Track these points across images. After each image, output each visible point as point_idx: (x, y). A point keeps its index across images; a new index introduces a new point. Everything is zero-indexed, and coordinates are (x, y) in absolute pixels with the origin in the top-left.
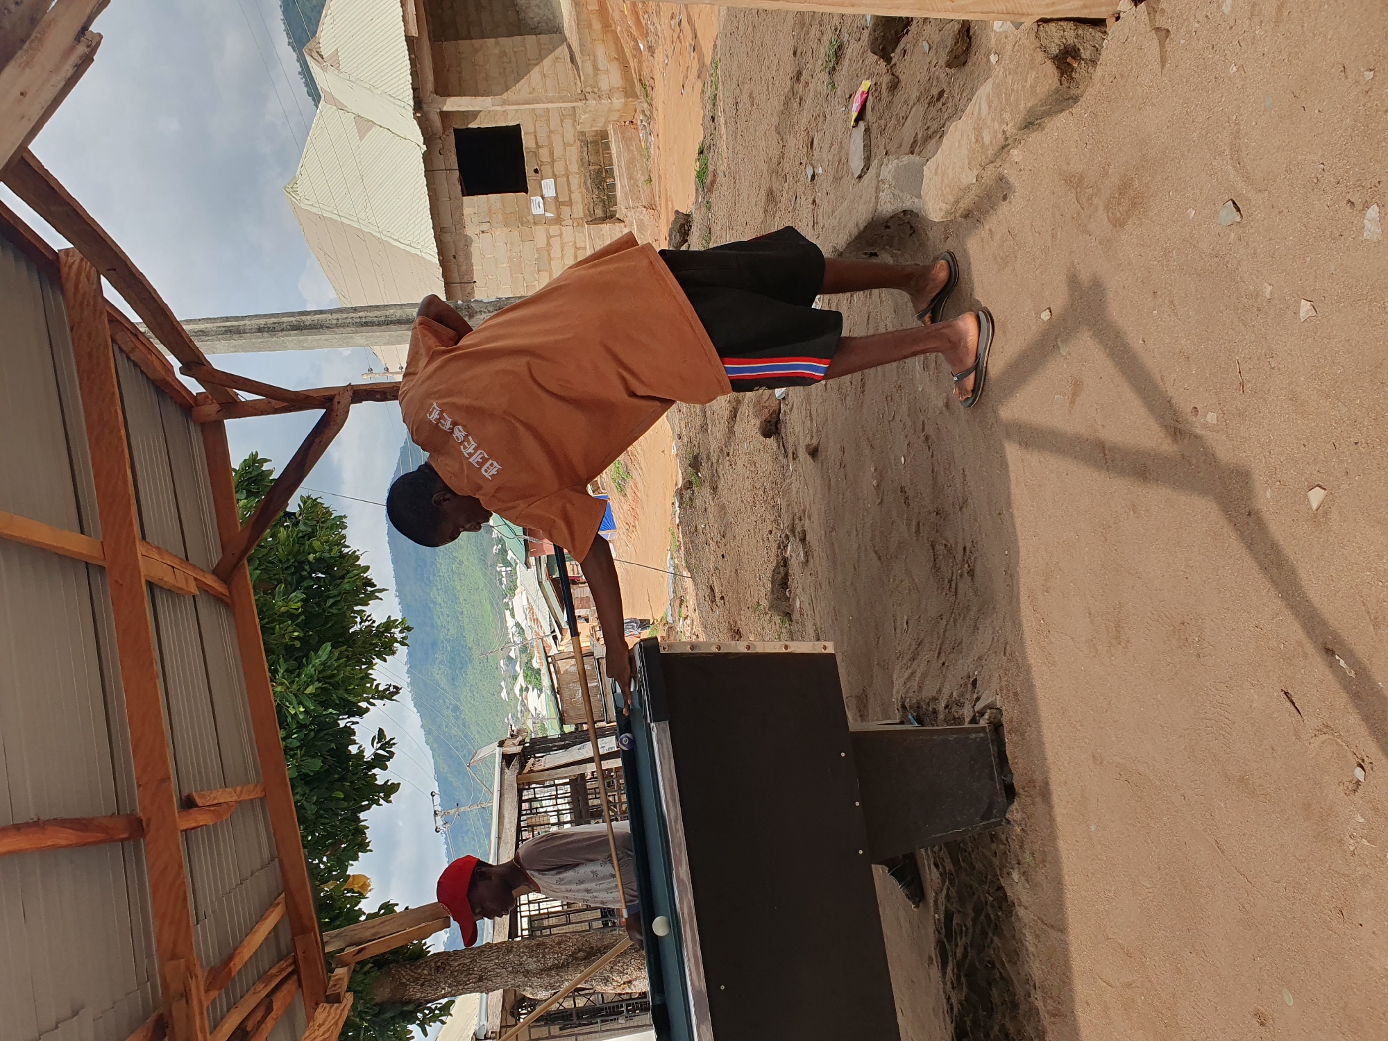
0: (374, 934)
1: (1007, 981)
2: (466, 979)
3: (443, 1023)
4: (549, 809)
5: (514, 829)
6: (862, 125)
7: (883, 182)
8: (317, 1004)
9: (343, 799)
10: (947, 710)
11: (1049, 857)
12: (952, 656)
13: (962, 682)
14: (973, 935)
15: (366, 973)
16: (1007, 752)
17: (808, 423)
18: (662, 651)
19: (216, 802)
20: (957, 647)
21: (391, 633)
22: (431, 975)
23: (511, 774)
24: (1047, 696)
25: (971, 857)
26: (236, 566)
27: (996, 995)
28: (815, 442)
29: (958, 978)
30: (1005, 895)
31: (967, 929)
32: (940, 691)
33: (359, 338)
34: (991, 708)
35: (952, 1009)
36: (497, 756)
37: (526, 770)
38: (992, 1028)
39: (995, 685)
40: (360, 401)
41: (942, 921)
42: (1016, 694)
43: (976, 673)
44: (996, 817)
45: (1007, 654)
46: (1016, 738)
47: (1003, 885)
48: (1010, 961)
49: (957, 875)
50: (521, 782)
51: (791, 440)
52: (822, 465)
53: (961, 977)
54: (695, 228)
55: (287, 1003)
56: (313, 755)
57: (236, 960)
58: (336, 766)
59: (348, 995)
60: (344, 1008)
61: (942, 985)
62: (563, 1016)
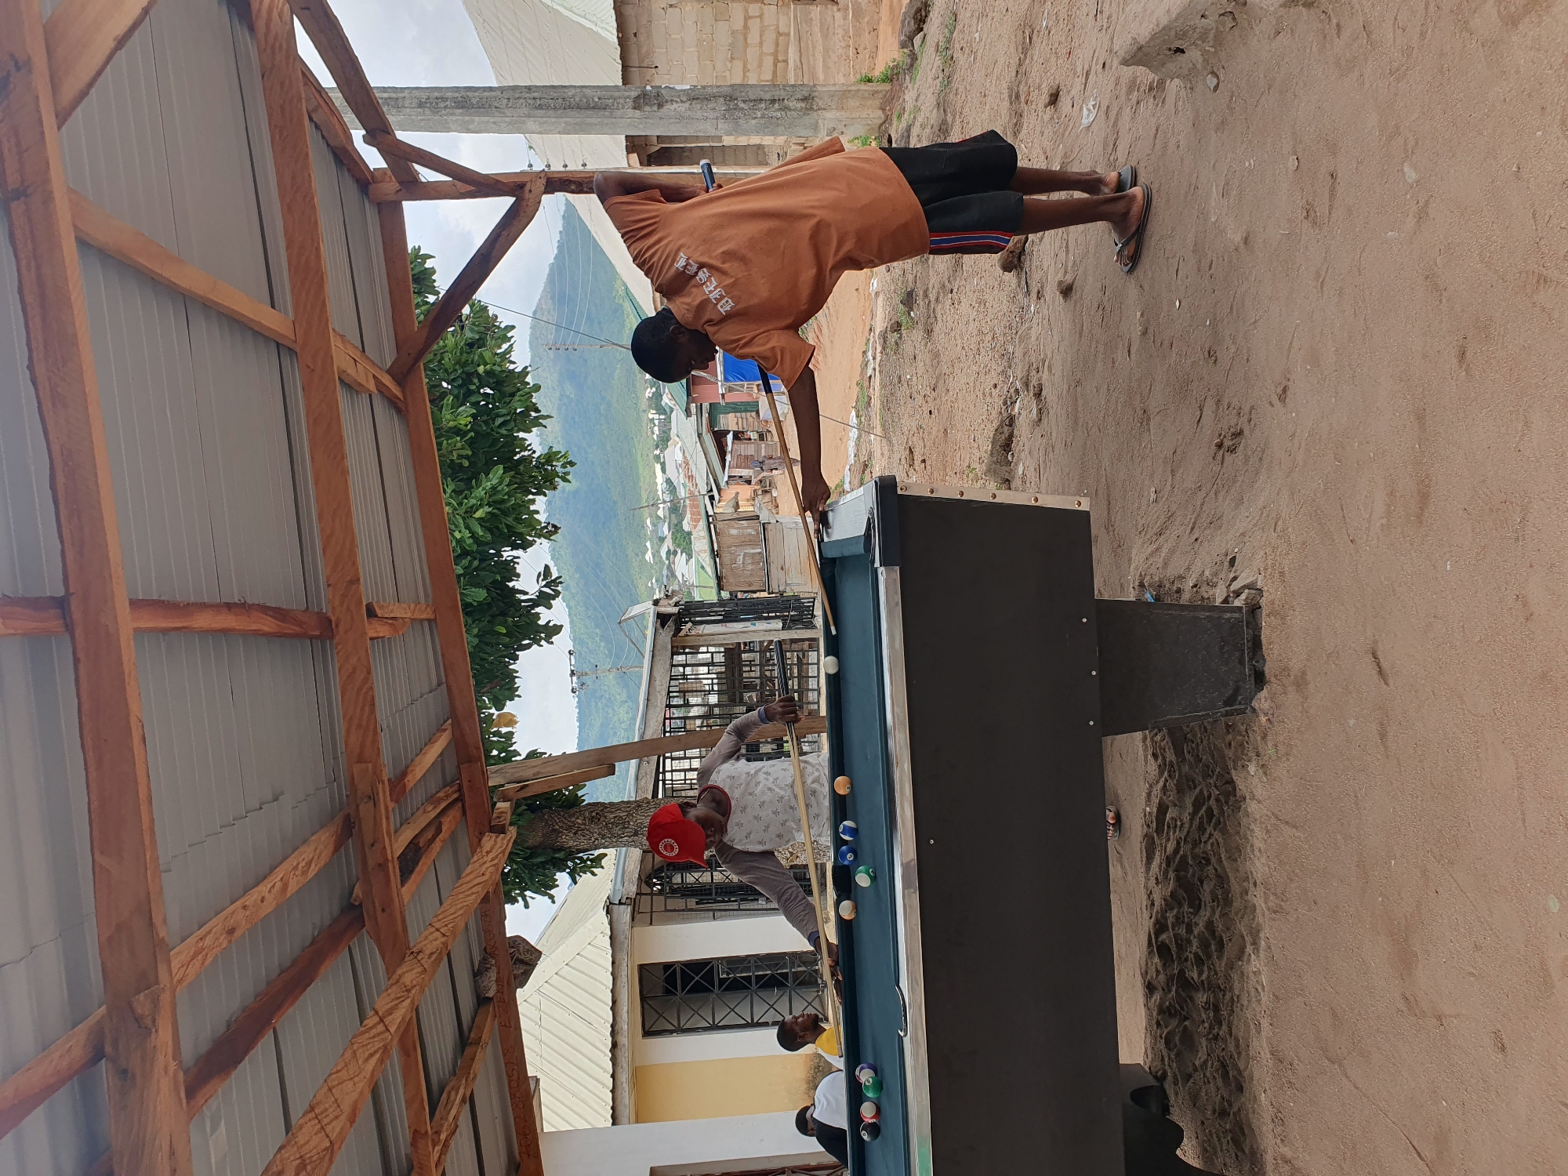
0: (534, 774)
1: (1222, 879)
2: (620, 832)
3: (593, 874)
4: (703, 676)
5: (664, 693)
8: (482, 834)
9: (504, 635)
10: (1195, 589)
11: (1292, 752)
12: (1208, 532)
13: (1219, 558)
14: (1188, 832)
15: (519, 815)
16: (1263, 636)
17: (1063, 256)
18: (899, 492)
19: (392, 615)
20: (1215, 522)
21: (552, 466)
22: (585, 824)
23: (666, 636)
25: (1198, 749)
26: (412, 368)
27: (1208, 891)
28: (1069, 278)
29: (1166, 873)
30: (1234, 789)
31: (1182, 824)
32: (1188, 568)
33: (535, 125)
34: (1249, 589)
35: (1153, 904)
36: (652, 614)
37: (682, 633)
38: (1197, 924)
39: (1258, 562)
40: (552, 192)
41: (1155, 814)
42: (1282, 574)
43: (1236, 550)
44: (1240, 704)
45: (1278, 529)
46: (1274, 621)
47: (1235, 778)
48: (1229, 858)
49: (1179, 767)
50: (676, 644)
51: (1036, 278)
52: (1075, 305)
53: (1168, 872)
54: (936, 15)
55: (453, 828)
56: (477, 585)
57: (409, 777)
58: (498, 600)
59: (511, 828)
60: (509, 840)
61: (1143, 880)
62: (701, 890)
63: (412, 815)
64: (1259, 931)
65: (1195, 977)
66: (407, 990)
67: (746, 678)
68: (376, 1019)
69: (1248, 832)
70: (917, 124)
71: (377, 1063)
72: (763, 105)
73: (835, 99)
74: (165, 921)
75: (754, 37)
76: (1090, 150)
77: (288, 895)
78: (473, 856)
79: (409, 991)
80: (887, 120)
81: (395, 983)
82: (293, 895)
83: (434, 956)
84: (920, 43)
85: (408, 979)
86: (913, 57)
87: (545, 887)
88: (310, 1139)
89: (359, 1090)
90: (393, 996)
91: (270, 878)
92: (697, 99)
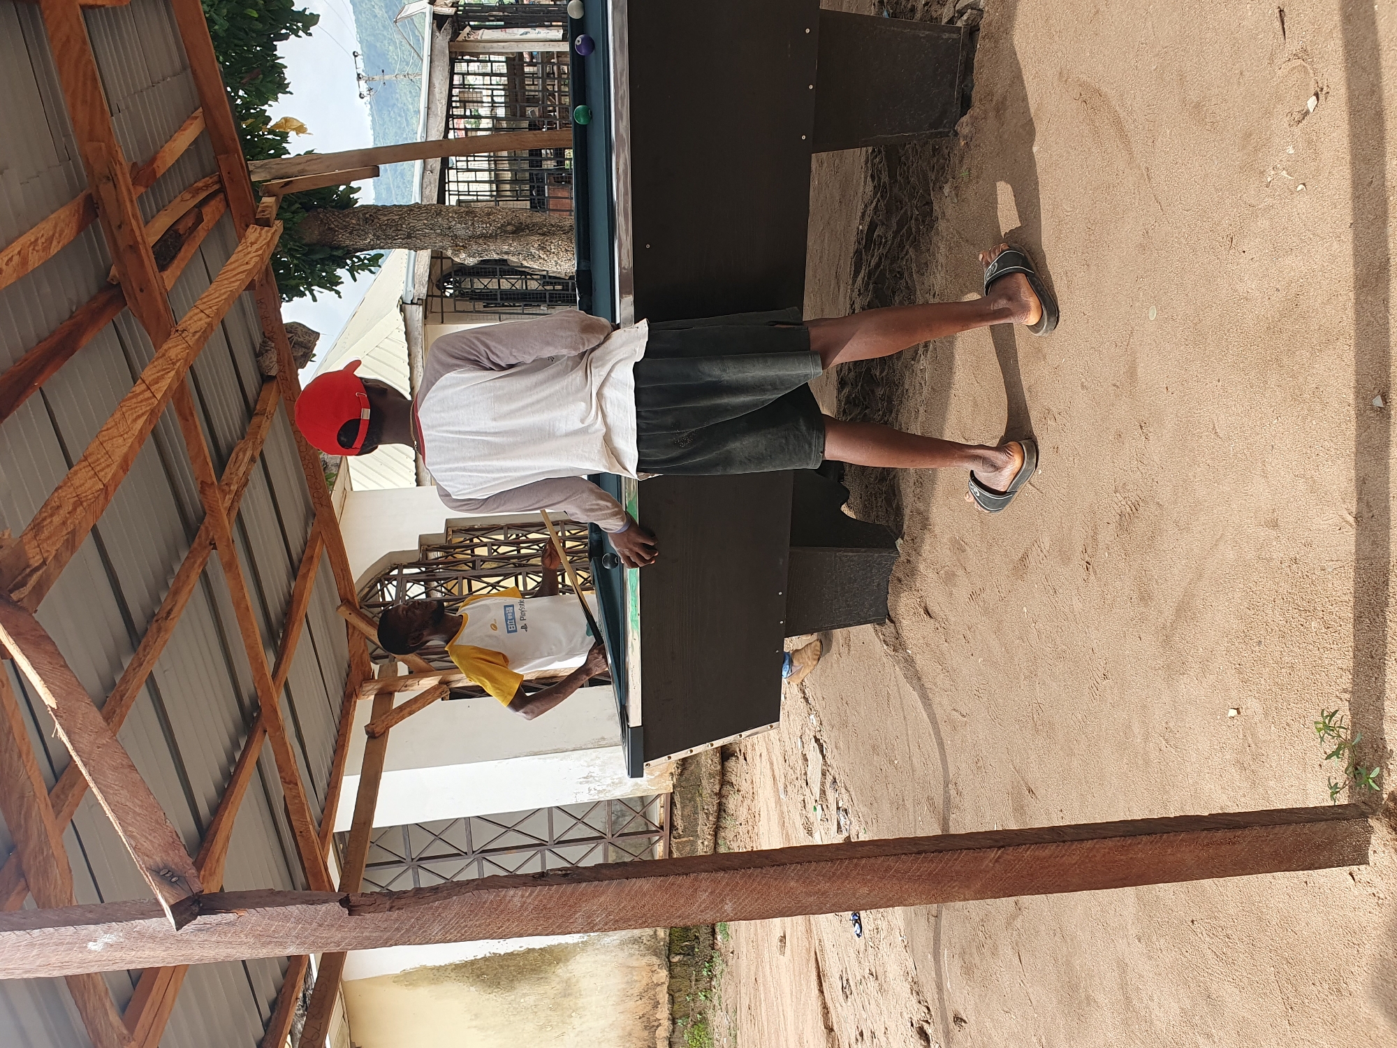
0: (302, 171)
2: (394, 234)
3: (372, 272)
5: (444, 102)
8: (247, 226)
11: (982, 174)
16: (975, 60)
22: (359, 225)
23: (443, 40)
25: (908, 172)
30: (932, 209)
31: (886, 242)
34: (972, 8)
36: (428, 14)
37: (460, 38)
41: (866, 232)
44: (945, 127)
46: (988, 44)
47: (932, 199)
48: (918, 272)
49: (891, 190)
50: (454, 50)
53: (869, 285)
55: (217, 219)
57: (158, 163)
59: (277, 222)
60: (274, 233)
61: (850, 291)
62: (487, 295)
63: (170, 202)
65: (878, 374)
66: (173, 363)
67: (529, 91)
68: (143, 387)
69: (936, 249)
71: (145, 423)
77: (30, 269)
78: (237, 246)
79: (174, 364)
81: (161, 357)
82: (36, 269)
83: (198, 335)
85: (173, 354)
87: (332, 283)
88: (85, 481)
89: (129, 445)
90: (159, 368)
91: (7, 251)
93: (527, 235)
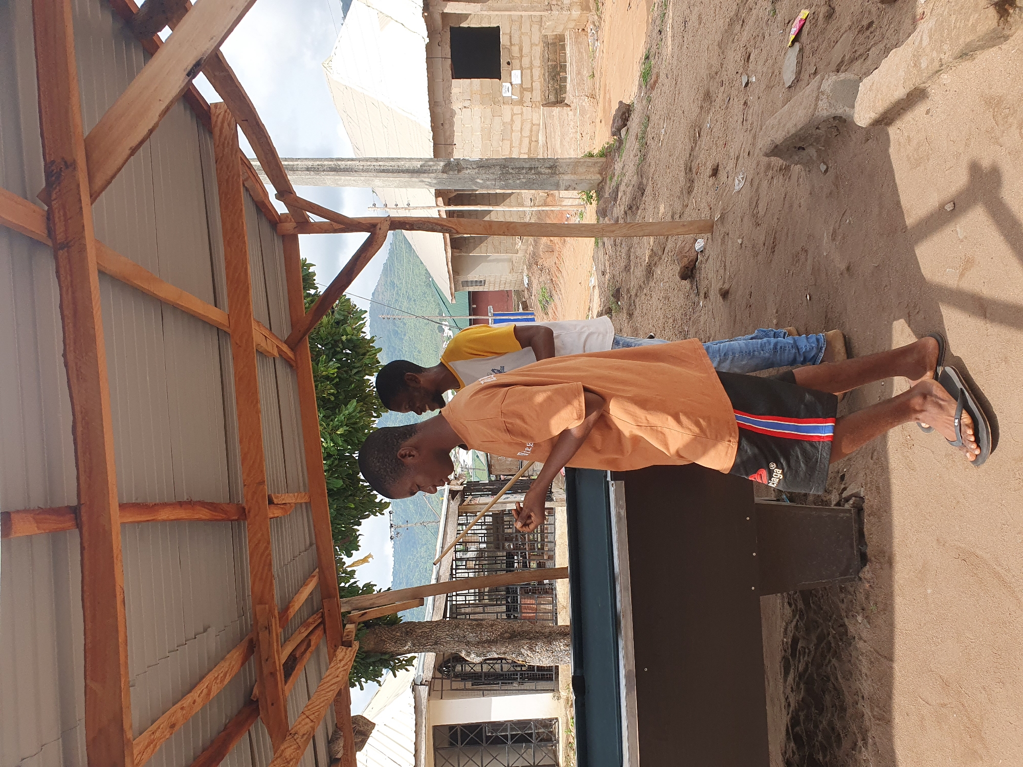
0: (370, 604)
1: (838, 692)
2: (426, 642)
3: (407, 670)
4: (478, 532)
6: (797, 45)
7: (823, 93)
8: (336, 647)
9: (353, 509)
11: (888, 608)
14: (814, 657)
16: (865, 529)
17: (722, 271)
19: (284, 502)
22: (402, 637)
23: (454, 505)
24: (904, 492)
25: (820, 601)
26: (301, 339)
27: (829, 699)
28: (726, 286)
29: (798, 684)
30: (847, 632)
31: (810, 652)
33: (378, 182)
34: (855, 497)
35: (789, 705)
36: (446, 490)
37: (465, 503)
38: (821, 722)
39: (860, 480)
40: (394, 230)
41: (790, 643)
42: (878, 488)
43: (845, 470)
44: (852, 574)
45: (875, 458)
46: (873, 520)
47: (847, 624)
48: (844, 678)
49: (807, 613)
50: (460, 511)
51: (704, 283)
52: (731, 304)
53: (800, 684)
54: (636, 116)
55: (317, 642)
56: (336, 478)
57: (291, 610)
58: (350, 486)
59: (355, 642)
60: (354, 651)
61: (782, 687)
62: (475, 676)
63: (292, 635)
64: (867, 731)
67: (507, 533)
69: (857, 662)
70: (624, 184)
72: (524, 171)
73: (571, 167)
74: (131, 726)
75: (517, 126)
76: (740, 206)
78: (330, 663)
80: (603, 180)
81: (279, 756)
82: (213, 698)
83: (305, 737)
84: (625, 133)
85: (287, 753)
86: (620, 141)
90: (277, 766)
91: (200, 686)
92: (483, 167)
93: (518, 640)
